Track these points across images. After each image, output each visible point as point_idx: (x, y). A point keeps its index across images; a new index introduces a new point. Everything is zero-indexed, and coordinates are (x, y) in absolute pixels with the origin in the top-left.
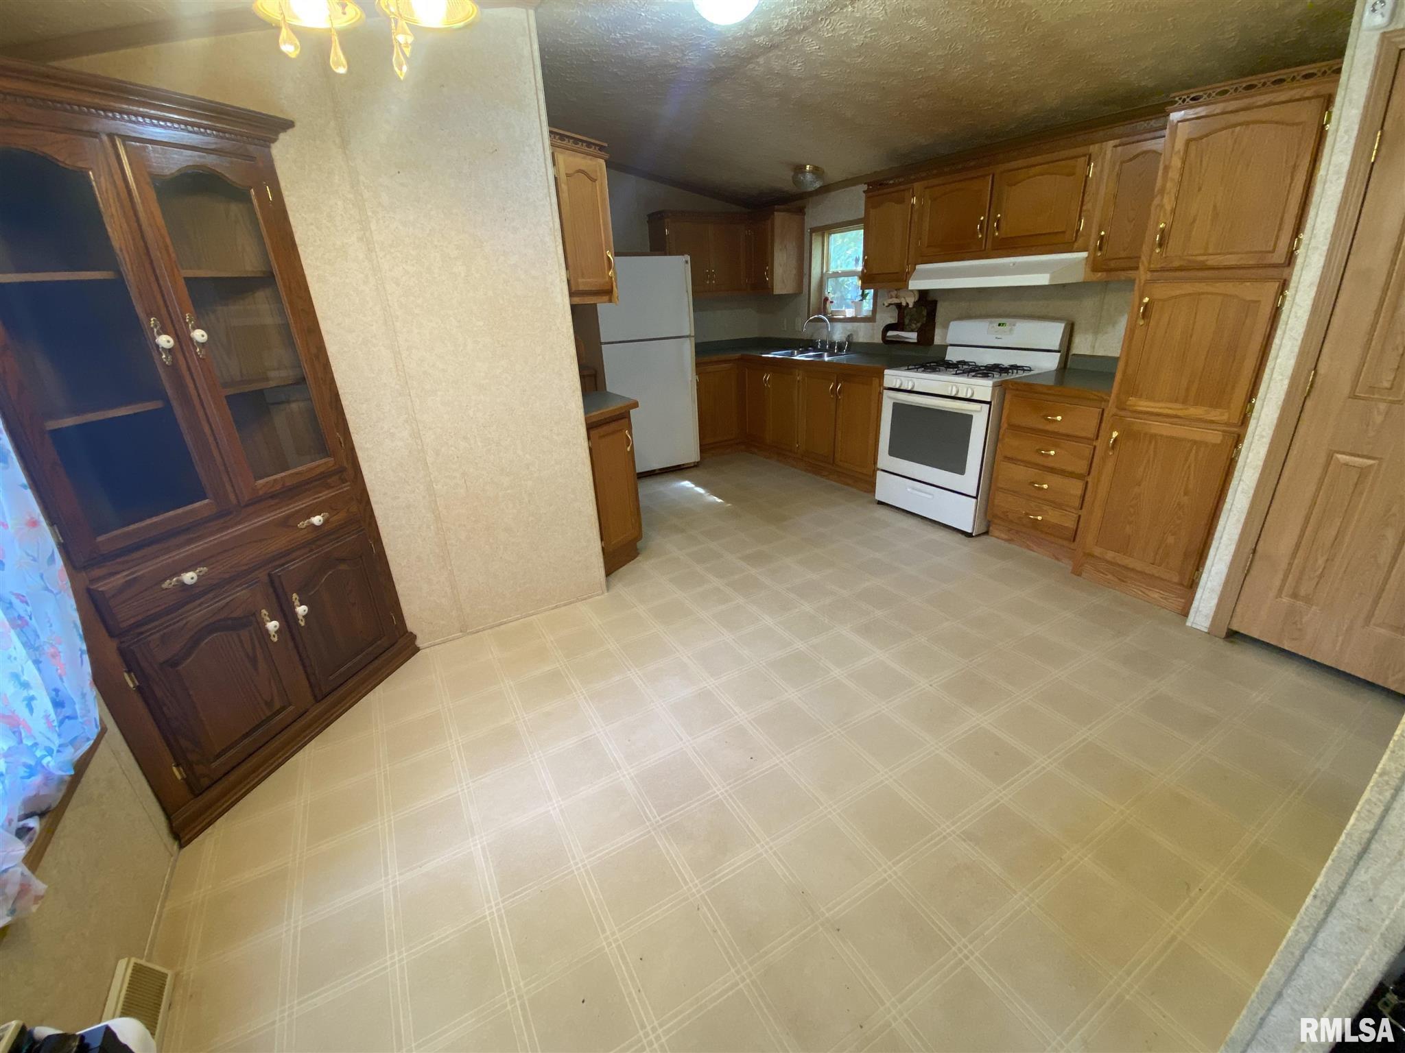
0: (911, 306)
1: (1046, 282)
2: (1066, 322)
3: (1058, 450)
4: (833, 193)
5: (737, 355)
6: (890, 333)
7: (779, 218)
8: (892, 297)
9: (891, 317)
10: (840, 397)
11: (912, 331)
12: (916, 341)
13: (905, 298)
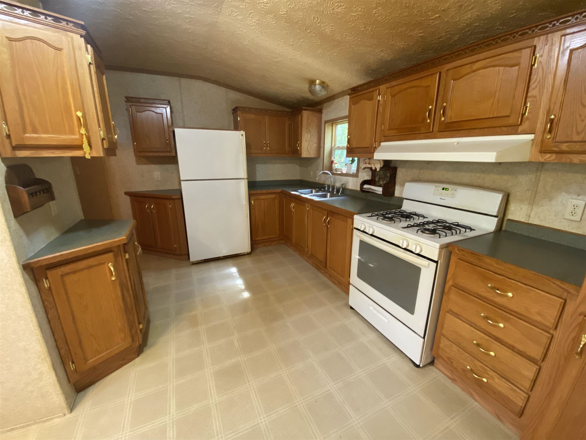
0: (378, 170)
1: (493, 161)
2: (504, 193)
3: (507, 324)
4: (336, 100)
5: (279, 190)
6: (366, 186)
7: (306, 114)
8: (366, 163)
9: (368, 175)
10: (329, 226)
11: (380, 186)
12: (381, 193)
13: (374, 164)
